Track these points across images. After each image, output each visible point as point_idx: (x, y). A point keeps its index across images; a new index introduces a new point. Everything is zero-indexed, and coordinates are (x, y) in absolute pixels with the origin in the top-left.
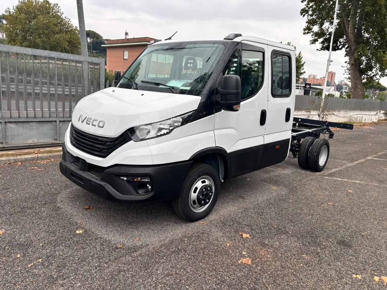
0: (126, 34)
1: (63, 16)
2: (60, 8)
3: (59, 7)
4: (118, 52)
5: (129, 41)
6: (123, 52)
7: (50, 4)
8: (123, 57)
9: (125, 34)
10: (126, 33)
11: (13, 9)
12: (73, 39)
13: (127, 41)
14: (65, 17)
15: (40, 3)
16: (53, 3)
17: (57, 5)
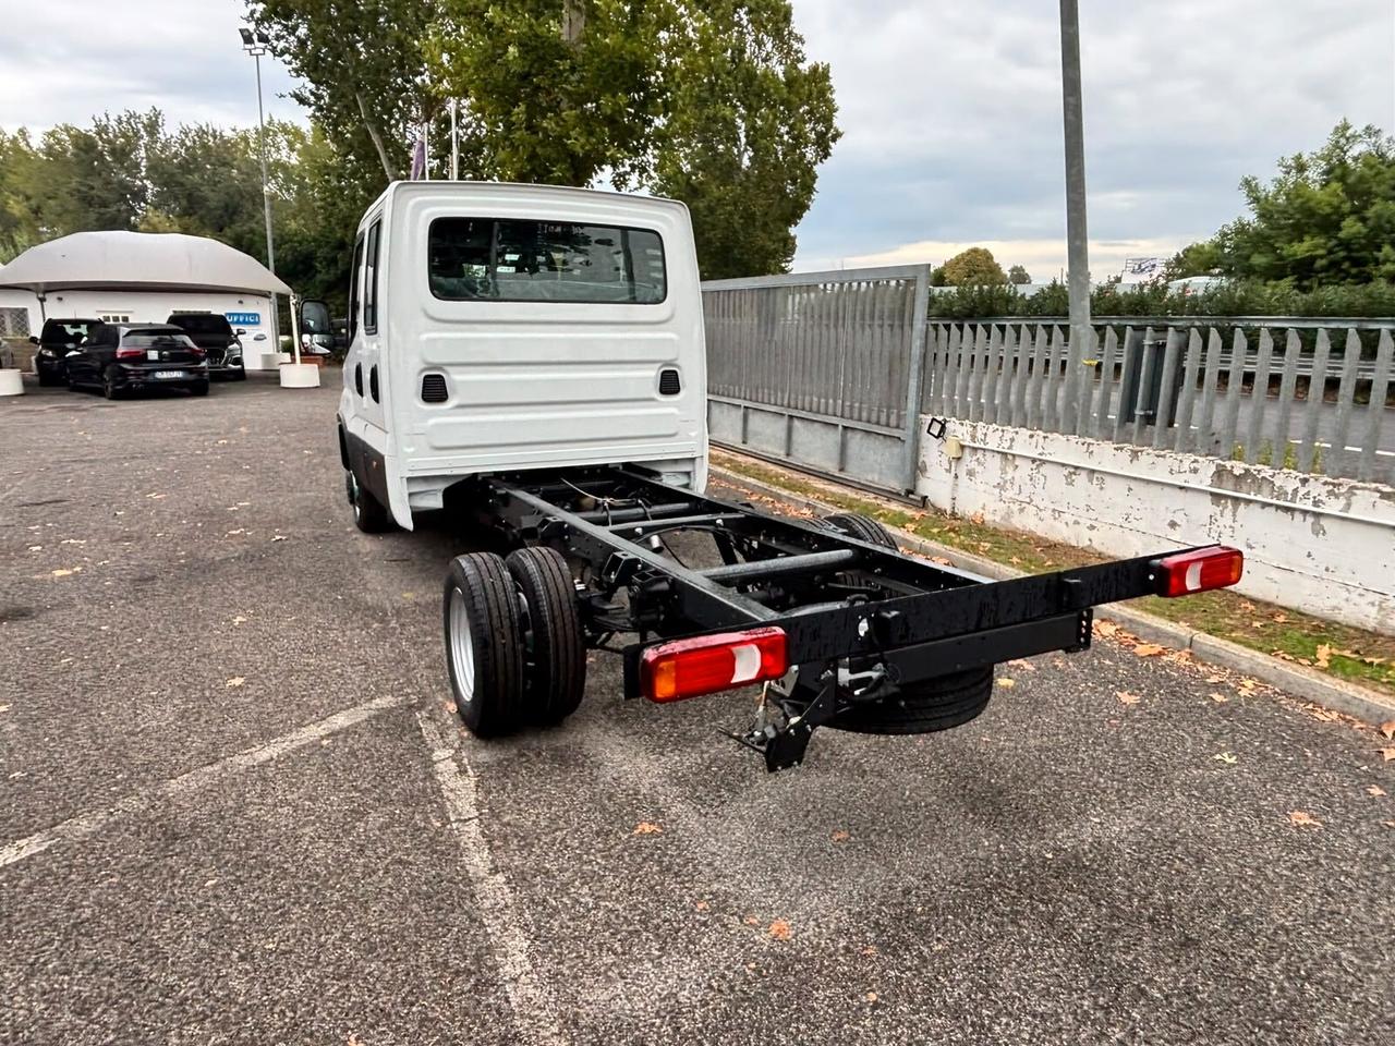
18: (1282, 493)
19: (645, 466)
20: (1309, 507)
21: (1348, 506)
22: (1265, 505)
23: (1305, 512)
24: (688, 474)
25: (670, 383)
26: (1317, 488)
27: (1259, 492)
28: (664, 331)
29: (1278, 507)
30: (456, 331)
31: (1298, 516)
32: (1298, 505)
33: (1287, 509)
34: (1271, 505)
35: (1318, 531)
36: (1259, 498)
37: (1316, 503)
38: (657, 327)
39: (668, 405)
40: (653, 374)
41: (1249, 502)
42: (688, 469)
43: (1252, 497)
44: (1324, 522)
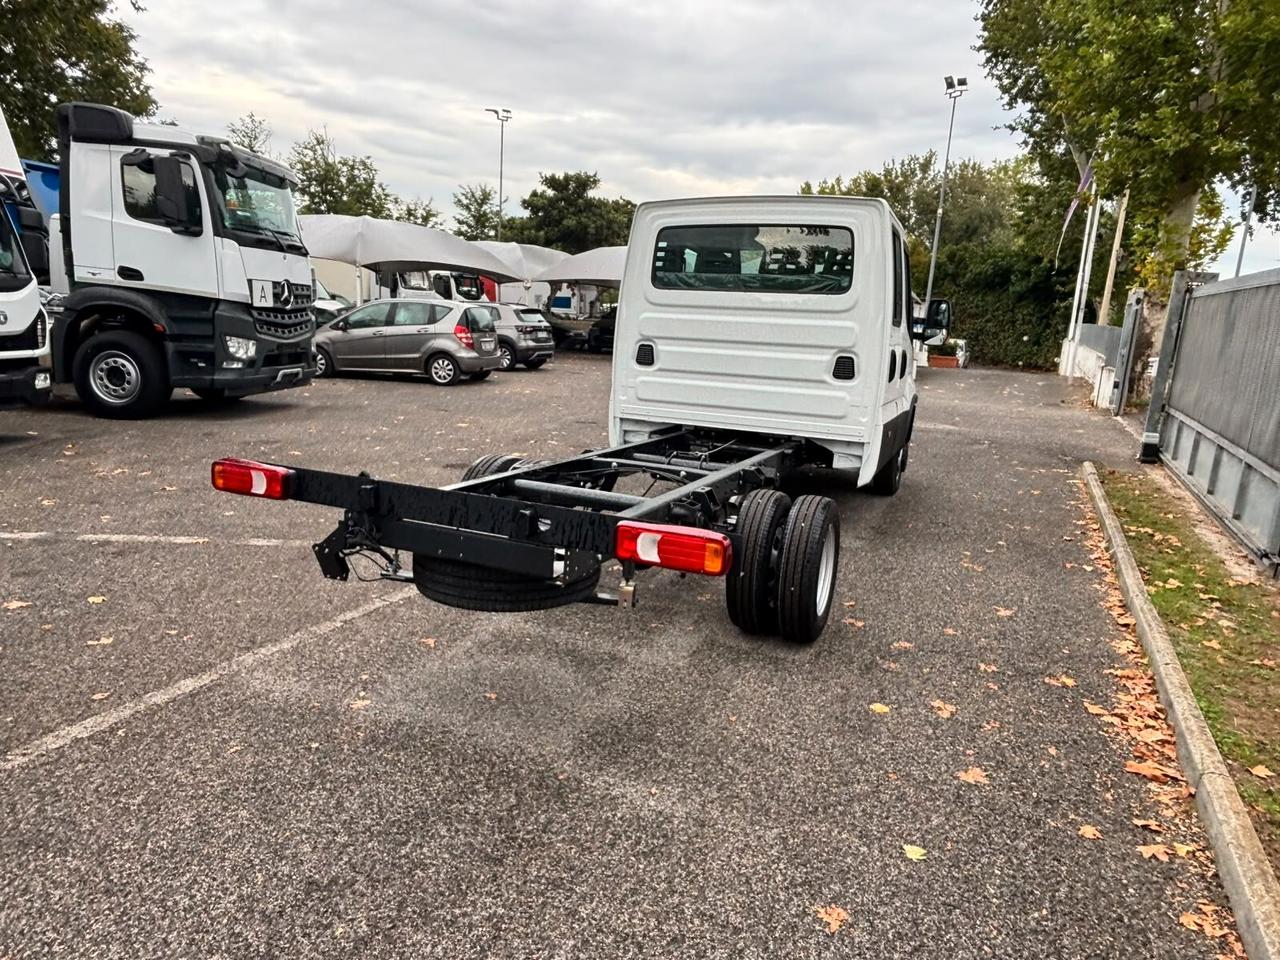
19: (819, 443)
24: (860, 457)
25: (844, 369)
28: (844, 319)
30: (664, 312)
38: (836, 315)
39: (840, 388)
40: (829, 359)
42: (857, 452)
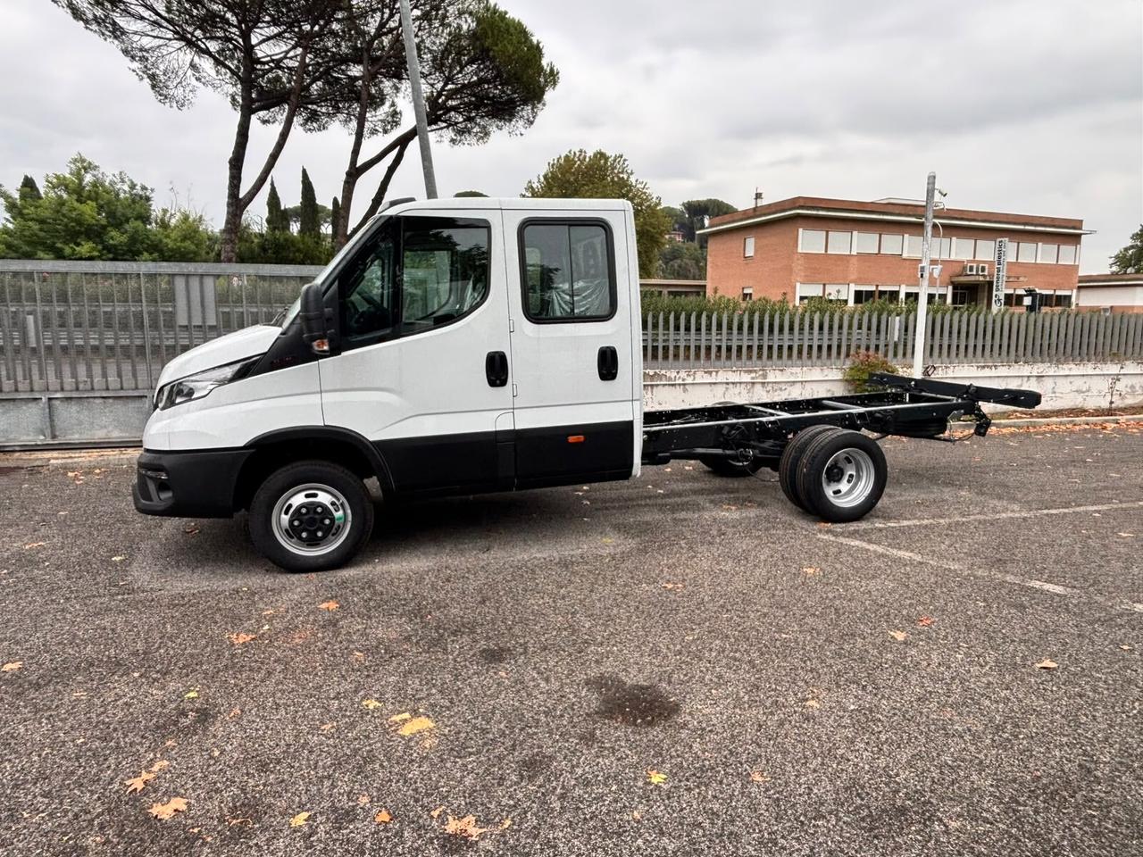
0: (758, 196)
1: (633, 179)
2: (626, 163)
3: (625, 160)
4: (732, 243)
5: (758, 213)
6: (743, 241)
7: (606, 159)
8: (742, 252)
9: (754, 197)
10: (757, 194)
11: (539, 182)
12: (651, 224)
13: (752, 215)
14: (637, 181)
15: (587, 159)
16: (614, 156)
17: (621, 157)
18: (670, 379)
20: (680, 382)
21: (694, 379)
22: (664, 385)
23: (680, 385)
26: (683, 374)
27: (661, 380)
29: (669, 385)
31: (678, 387)
32: (677, 382)
33: (673, 385)
34: (666, 385)
35: (685, 391)
36: (662, 383)
37: (684, 380)
41: (657, 385)
43: (658, 383)
44: (687, 387)
